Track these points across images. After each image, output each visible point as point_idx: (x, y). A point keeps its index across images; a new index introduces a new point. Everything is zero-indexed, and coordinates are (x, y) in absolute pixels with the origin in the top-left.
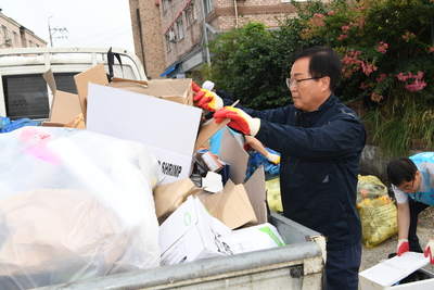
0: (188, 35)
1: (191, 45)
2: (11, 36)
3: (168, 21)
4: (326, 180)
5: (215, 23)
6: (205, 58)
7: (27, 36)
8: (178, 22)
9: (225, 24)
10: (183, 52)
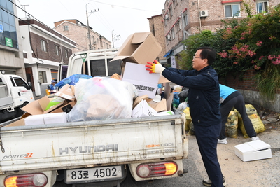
0: (177, 37)
1: (178, 41)
2: (96, 40)
3: (167, 30)
4: (198, 98)
5: (189, 30)
6: (184, 48)
7: (103, 40)
8: (172, 30)
9: (194, 31)
10: (174, 45)
